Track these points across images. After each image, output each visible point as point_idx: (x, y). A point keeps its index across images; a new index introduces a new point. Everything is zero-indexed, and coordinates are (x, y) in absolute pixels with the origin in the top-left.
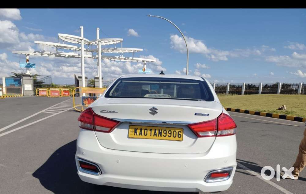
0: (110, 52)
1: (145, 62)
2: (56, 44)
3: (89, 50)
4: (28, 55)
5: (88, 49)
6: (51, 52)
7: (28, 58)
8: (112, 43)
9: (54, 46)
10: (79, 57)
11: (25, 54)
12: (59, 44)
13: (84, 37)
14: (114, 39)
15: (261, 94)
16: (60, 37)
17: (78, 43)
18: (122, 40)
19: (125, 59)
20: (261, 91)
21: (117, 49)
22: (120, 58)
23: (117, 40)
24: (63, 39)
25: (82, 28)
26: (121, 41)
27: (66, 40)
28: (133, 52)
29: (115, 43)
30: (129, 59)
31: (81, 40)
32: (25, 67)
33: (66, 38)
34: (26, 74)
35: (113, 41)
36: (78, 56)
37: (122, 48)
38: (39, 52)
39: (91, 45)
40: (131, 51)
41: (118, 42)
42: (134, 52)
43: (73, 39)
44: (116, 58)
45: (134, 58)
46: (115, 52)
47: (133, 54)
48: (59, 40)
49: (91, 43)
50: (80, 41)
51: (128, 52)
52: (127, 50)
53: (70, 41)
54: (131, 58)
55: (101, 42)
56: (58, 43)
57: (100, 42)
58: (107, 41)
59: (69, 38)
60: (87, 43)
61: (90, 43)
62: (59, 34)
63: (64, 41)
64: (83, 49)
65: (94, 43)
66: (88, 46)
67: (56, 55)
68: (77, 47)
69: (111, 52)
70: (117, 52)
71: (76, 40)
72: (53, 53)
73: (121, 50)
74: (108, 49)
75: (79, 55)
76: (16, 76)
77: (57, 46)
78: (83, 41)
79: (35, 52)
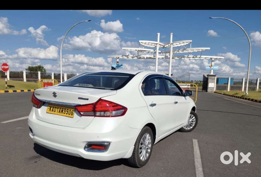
0: (180, 52)
1: (213, 59)
2: (137, 49)
3: (163, 52)
4: (118, 58)
6: (133, 55)
7: (118, 60)
8: (183, 45)
9: (136, 50)
11: (116, 58)
12: (140, 49)
13: (160, 42)
14: (184, 41)
16: (140, 43)
17: (155, 46)
18: (191, 41)
19: (193, 57)
21: (186, 49)
22: (189, 56)
23: (186, 42)
24: (143, 44)
25: (159, 34)
26: (190, 43)
27: (145, 45)
28: (201, 51)
29: (185, 44)
30: (197, 57)
31: (157, 44)
33: (145, 44)
35: (183, 43)
36: (154, 58)
37: (191, 48)
38: (126, 56)
39: (166, 47)
40: (199, 50)
41: (188, 43)
42: (202, 51)
43: (150, 44)
44: (185, 57)
45: (202, 56)
46: (185, 52)
47: (201, 53)
48: (140, 45)
49: (166, 46)
50: (156, 45)
51: (196, 51)
52: (196, 50)
53: (148, 46)
54: (199, 56)
55: (174, 44)
57: (172, 45)
58: (178, 43)
59: (147, 43)
60: (162, 46)
61: (164, 46)
62: (140, 41)
63: (144, 46)
64: (158, 51)
65: (167, 46)
66: (162, 48)
67: (137, 57)
68: (153, 50)
69: (182, 52)
70: (187, 52)
71: (153, 44)
72: (135, 56)
73: (190, 50)
74: (179, 50)
75: (154, 56)
77: (139, 50)
78: (158, 45)
79: (122, 56)
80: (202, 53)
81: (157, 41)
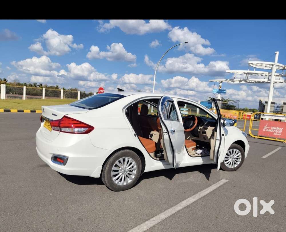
2: (246, 71)
3: (282, 75)
4: (222, 82)
7: (221, 84)
9: (245, 73)
11: (219, 82)
12: (249, 71)
13: (278, 62)
16: (250, 64)
17: (271, 68)
24: (254, 66)
25: (277, 53)
27: (257, 67)
32: (217, 93)
33: (257, 65)
34: (217, 98)
36: (268, 82)
38: (231, 80)
43: (264, 65)
48: (249, 67)
53: (262, 68)
59: (260, 64)
60: (281, 68)
61: (284, 68)
63: (255, 68)
64: (273, 73)
66: (282, 70)
67: (246, 81)
68: (267, 73)
71: (268, 66)
72: (243, 79)
75: (269, 80)
76: (211, 100)
77: (248, 73)
78: (274, 66)
79: (226, 80)
81: (274, 62)
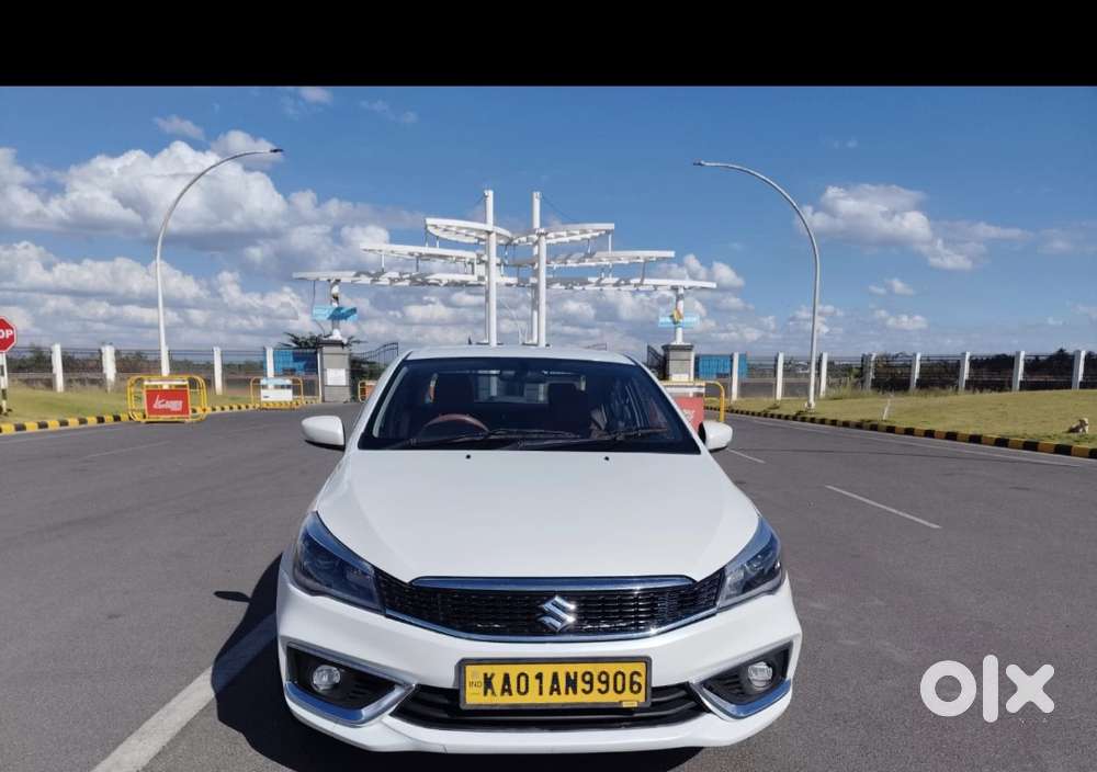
0: (571, 263)
1: (681, 291)
2: (417, 250)
3: (507, 262)
4: (336, 281)
5: (506, 257)
6: (401, 274)
7: (335, 290)
8: (578, 238)
9: (411, 254)
10: (479, 285)
11: (329, 280)
12: (426, 250)
13: (496, 224)
14: (587, 226)
15: (1081, 388)
16: (429, 228)
17: (476, 241)
18: (611, 226)
19: (617, 285)
20: (1080, 378)
21: (596, 256)
22: (603, 282)
23: (594, 229)
24: (437, 232)
25: (490, 194)
26: (608, 232)
27: (446, 236)
28: (642, 261)
29: (588, 236)
30: (629, 284)
31: (489, 233)
32: (329, 318)
33: (445, 230)
34: (331, 338)
35: (585, 232)
36: (478, 283)
37: (610, 252)
38: (369, 275)
39: (515, 245)
40: (638, 258)
41: (597, 234)
42: (647, 261)
43: (464, 231)
44: (590, 283)
45: (646, 281)
46: (588, 263)
47: (644, 269)
48: (426, 237)
49: (516, 241)
50: (483, 236)
51: (627, 262)
52: (625, 257)
53: (457, 239)
54: (638, 281)
55: (549, 235)
56: (423, 245)
57: (543, 238)
58: (564, 233)
59: (454, 229)
60: (502, 242)
61: (512, 240)
62: (430, 221)
63: (440, 238)
64: (494, 259)
65: (524, 239)
66: (505, 248)
67: (414, 281)
68: (474, 255)
69: (575, 265)
70: (593, 264)
71: (474, 234)
72: (408, 275)
73: (605, 258)
74: (567, 258)
75: (482, 277)
76: (294, 345)
77: (421, 255)
78: (493, 235)
80: (646, 269)
81: (484, 220)
